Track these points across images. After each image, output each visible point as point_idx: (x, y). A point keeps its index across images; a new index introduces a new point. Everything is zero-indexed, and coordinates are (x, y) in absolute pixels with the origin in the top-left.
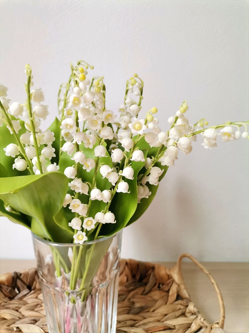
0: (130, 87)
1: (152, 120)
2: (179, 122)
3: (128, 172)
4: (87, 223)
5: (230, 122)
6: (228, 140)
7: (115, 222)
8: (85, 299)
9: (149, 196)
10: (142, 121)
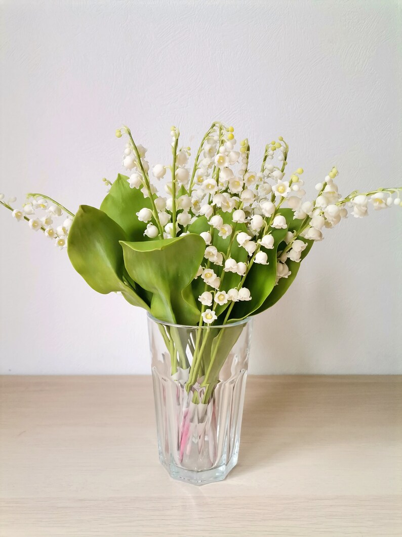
0: (270, 152)
1: (297, 181)
2: (328, 188)
3: (268, 241)
4: (219, 297)
5: (382, 188)
6: (380, 208)
7: (251, 299)
8: (206, 402)
9: (288, 276)
10: (287, 184)
